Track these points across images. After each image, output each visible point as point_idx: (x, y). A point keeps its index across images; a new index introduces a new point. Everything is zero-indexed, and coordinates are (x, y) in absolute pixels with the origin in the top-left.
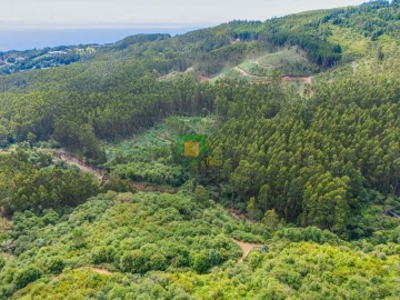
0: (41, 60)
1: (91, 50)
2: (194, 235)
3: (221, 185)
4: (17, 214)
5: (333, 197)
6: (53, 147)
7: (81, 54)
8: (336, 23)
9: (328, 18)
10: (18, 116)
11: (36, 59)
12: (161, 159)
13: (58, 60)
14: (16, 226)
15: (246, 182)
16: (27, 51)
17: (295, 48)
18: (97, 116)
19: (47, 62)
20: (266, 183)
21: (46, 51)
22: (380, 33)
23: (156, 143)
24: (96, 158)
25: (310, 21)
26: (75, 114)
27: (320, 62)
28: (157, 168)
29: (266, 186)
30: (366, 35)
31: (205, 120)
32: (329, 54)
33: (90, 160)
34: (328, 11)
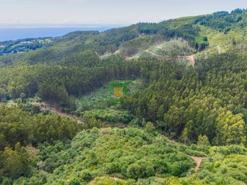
0: (16, 47)
1: (49, 41)
2: (163, 153)
3: (157, 122)
4: (40, 145)
5: (238, 126)
6: (38, 102)
7: (43, 43)
8: (202, 24)
9: (197, 21)
10: (13, 82)
11: (13, 47)
12: (112, 107)
13: (28, 47)
14: (42, 153)
15: (177, 120)
16: (6, 42)
17: (180, 39)
18: (66, 81)
19: (21, 48)
20: (190, 119)
21: (18, 42)
22: (228, 30)
23: (106, 97)
24: (69, 107)
25: (186, 23)
26: (52, 80)
27: (197, 46)
28: (112, 113)
29: (191, 121)
30: (220, 31)
31: (134, 82)
32: (202, 42)
33: (66, 109)
34: (196, 17)
